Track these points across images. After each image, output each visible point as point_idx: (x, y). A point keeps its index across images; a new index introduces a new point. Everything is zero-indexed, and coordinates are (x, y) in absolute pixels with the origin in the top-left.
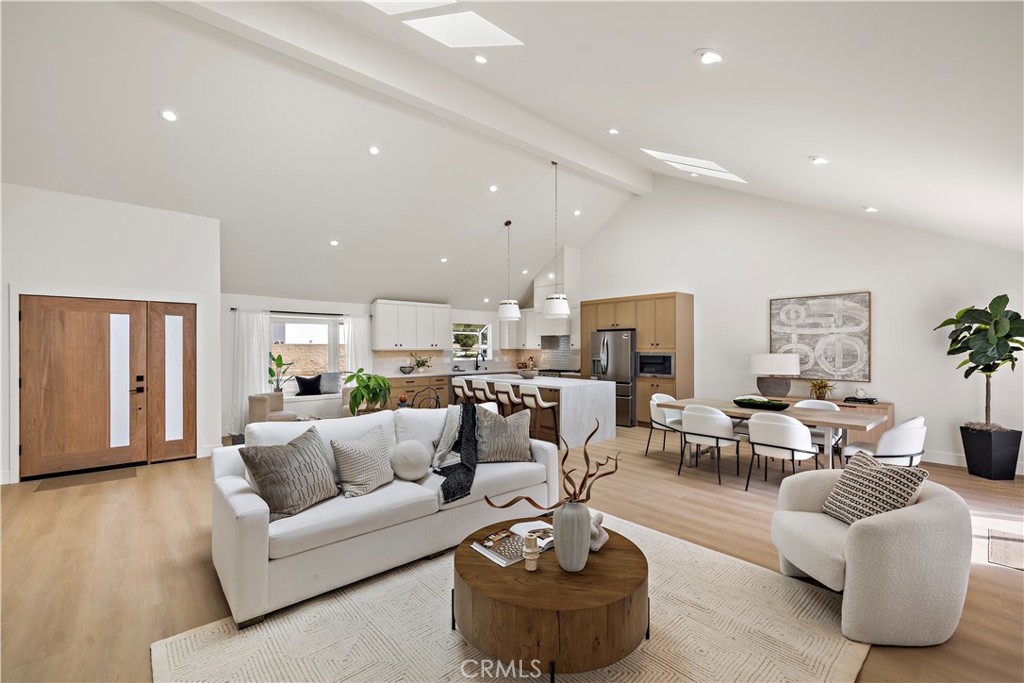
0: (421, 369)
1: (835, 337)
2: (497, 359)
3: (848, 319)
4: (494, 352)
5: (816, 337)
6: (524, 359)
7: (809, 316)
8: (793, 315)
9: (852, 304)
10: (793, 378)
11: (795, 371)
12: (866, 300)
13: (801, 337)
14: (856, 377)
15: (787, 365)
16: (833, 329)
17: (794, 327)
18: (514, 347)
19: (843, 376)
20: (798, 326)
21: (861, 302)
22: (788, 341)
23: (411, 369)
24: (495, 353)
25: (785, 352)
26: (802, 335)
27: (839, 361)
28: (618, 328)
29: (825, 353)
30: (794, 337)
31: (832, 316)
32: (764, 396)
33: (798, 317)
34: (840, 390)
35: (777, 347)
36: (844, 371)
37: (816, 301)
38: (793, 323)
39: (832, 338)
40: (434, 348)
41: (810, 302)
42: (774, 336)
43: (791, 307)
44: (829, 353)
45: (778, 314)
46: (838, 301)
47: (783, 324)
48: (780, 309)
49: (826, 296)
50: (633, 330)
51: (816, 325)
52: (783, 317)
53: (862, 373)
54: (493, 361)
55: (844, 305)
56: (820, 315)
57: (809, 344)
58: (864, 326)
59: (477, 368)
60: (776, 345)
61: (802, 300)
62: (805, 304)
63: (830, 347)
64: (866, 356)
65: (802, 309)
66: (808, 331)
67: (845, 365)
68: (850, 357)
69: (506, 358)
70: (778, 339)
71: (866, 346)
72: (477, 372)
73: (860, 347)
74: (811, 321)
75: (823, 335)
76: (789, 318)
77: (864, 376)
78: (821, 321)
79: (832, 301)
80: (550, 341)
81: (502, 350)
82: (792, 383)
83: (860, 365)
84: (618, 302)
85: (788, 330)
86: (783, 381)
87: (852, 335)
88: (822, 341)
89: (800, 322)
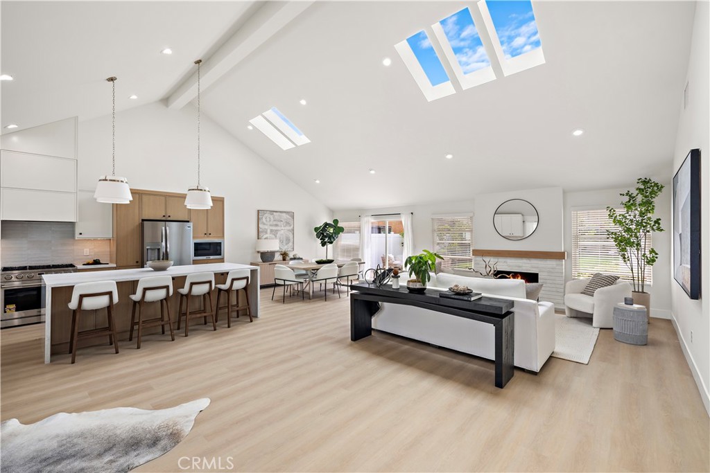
3: (288, 224)
5: (277, 231)
7: (274, 221)
8: (268, 220)
9: (288, 217)
12: (292, 215)
13: (271, 231)
15: (275, 245)
16: (283, 228)
17: (269, 226)
20: (271, 225)
21: (290, 216)
22: (266, 233)
25: (266, 239)
27: (285, 242)
28: (169, 219)
30: (269, 231)
31: (282, 221)
33: (270, 221)
34: (290, 255)
36: (286, 247)
37: (277, 214)
38: (269, 224)
39: (282, 231)
41: (275, 214)
42: (260, 230)
43: (267, 215)
44: (281, 239)
45: (261, 218)
46: (284, 215)
47: (264, 224)
48: (262, 215)
49: (281, 212)
50: (188, 222)
51: (277, 225)
52: (264, 220)
55: (286, 217)
56: (278, 221)
57: (274, 235)
58: (292, 227)
60: (261, 235)
61: (272, 212)
62: (273, 214)
63: (282, 236)
64: (292, 240)
65: (271, 216)
66: (274, 228)
67: (287, 244)
68: (288, 240)
70: (261, 232)
71: (292, 236)
74: (275, 223)
75: (279, 230)
76: (266, 221)
77: (291, 248)
78: (279, 223)
79: (282, 214)
85: (266, 227)
86: (272, 254)
87: (289, 230)
88: (279, 233)
89: (271, 223)
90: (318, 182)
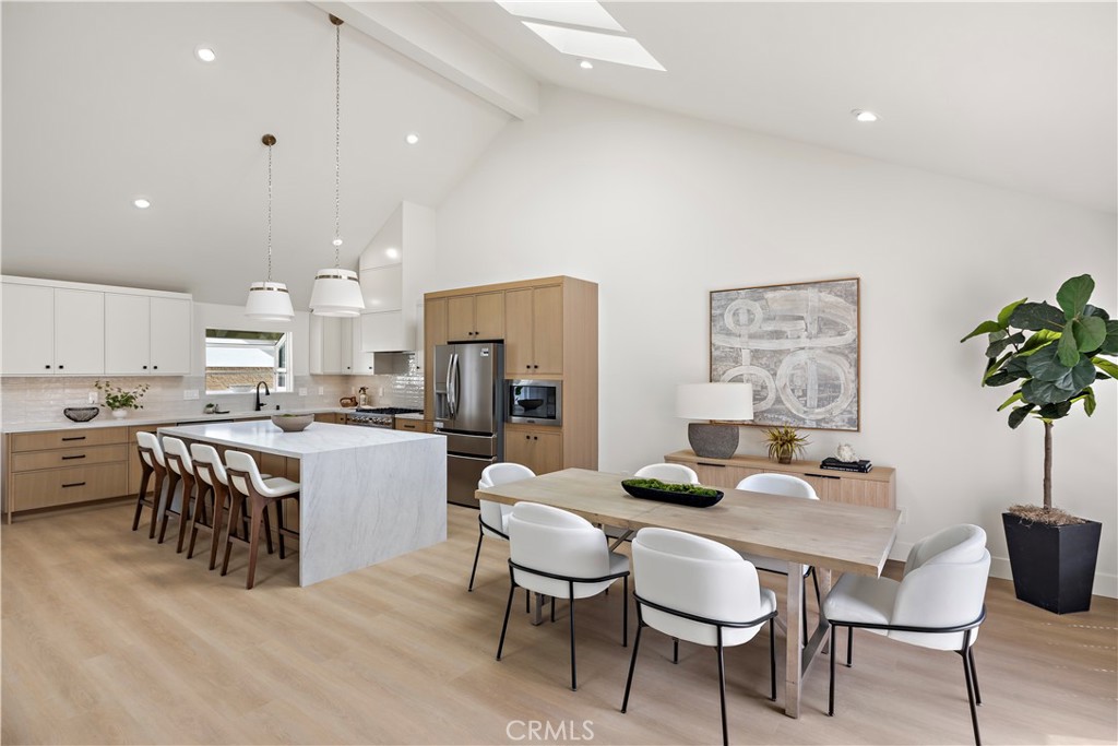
0: (120, 413)
1: (806, 354)
2: (303, 392)
3: (826, 325)
4: (296, 379)
5: (778, 354)
6: (354, 391)
7: (769, 319)
8: (743, 318)
9: (831, 298)
10: (743, 424)
11: (745, 413)
12: (852, 290)
13: (756, 355)
14: (838, 422)
15: (733, 404)
16: (804, 342)
17: (745, 339)
18: (334, 370)
19: (818, 421)
20: (752, 337)
21: (846, 295)
22: (737, 361)
23: (93, 413)
24: (298, 381)
25: (732, 381)
26: (757, 351)
27: (812, 395)
28: (479, 338)
29: (792, 381)
30: (746, 355)
31: (802, 318)
32: (698, 455)
33: (751, 321)
34: (813, 446)
35: (720, 371)
36: (820, 413)
37: (778, 294)
38: (744, 331)
39: (803, 357)
40: (150, 372)
41: (769, 295)
42: (715, 353)
43: (741, 303)
44: (798, 382)
45: (722, 315)
46: (811, 293)
47: (729, 333)
48: (724, 307)
49: (793, 286)
50: (501, 341)
51: (778, 335)
52: (729, 321)
53: (846, 416)
54: (295, 394)
55: (820, 300)
56: (785, 318)
57: (767, 367)
58: (850, 336)
59: (258, 406)
60: (719, 367)
61: (757, 292)
62: (763, 298)
63: (799, 372)
64: (852, 386)
65: (757, 308)
66: (766, 345)
67: (821, 403)
68: (829, 388)
69: (321, 390)
70: (721, 359)
71: (853, 370)
72: (258, 414)
73: (844, 372)
74: (770, 327)
75: (788, 352)
76: (737, 323)
77: (850, 421)
78: (786, 327)
79: (803, 293)
80: (391, 362)
81: (312, 375)
82: (742, 432)
83: (843, 403)
84: (478, 294)
85: (736, 343)
86: (727, 431)
87: (831, 351)
88: (787, 362)
89: (754, 328)
90: (867, 117)
